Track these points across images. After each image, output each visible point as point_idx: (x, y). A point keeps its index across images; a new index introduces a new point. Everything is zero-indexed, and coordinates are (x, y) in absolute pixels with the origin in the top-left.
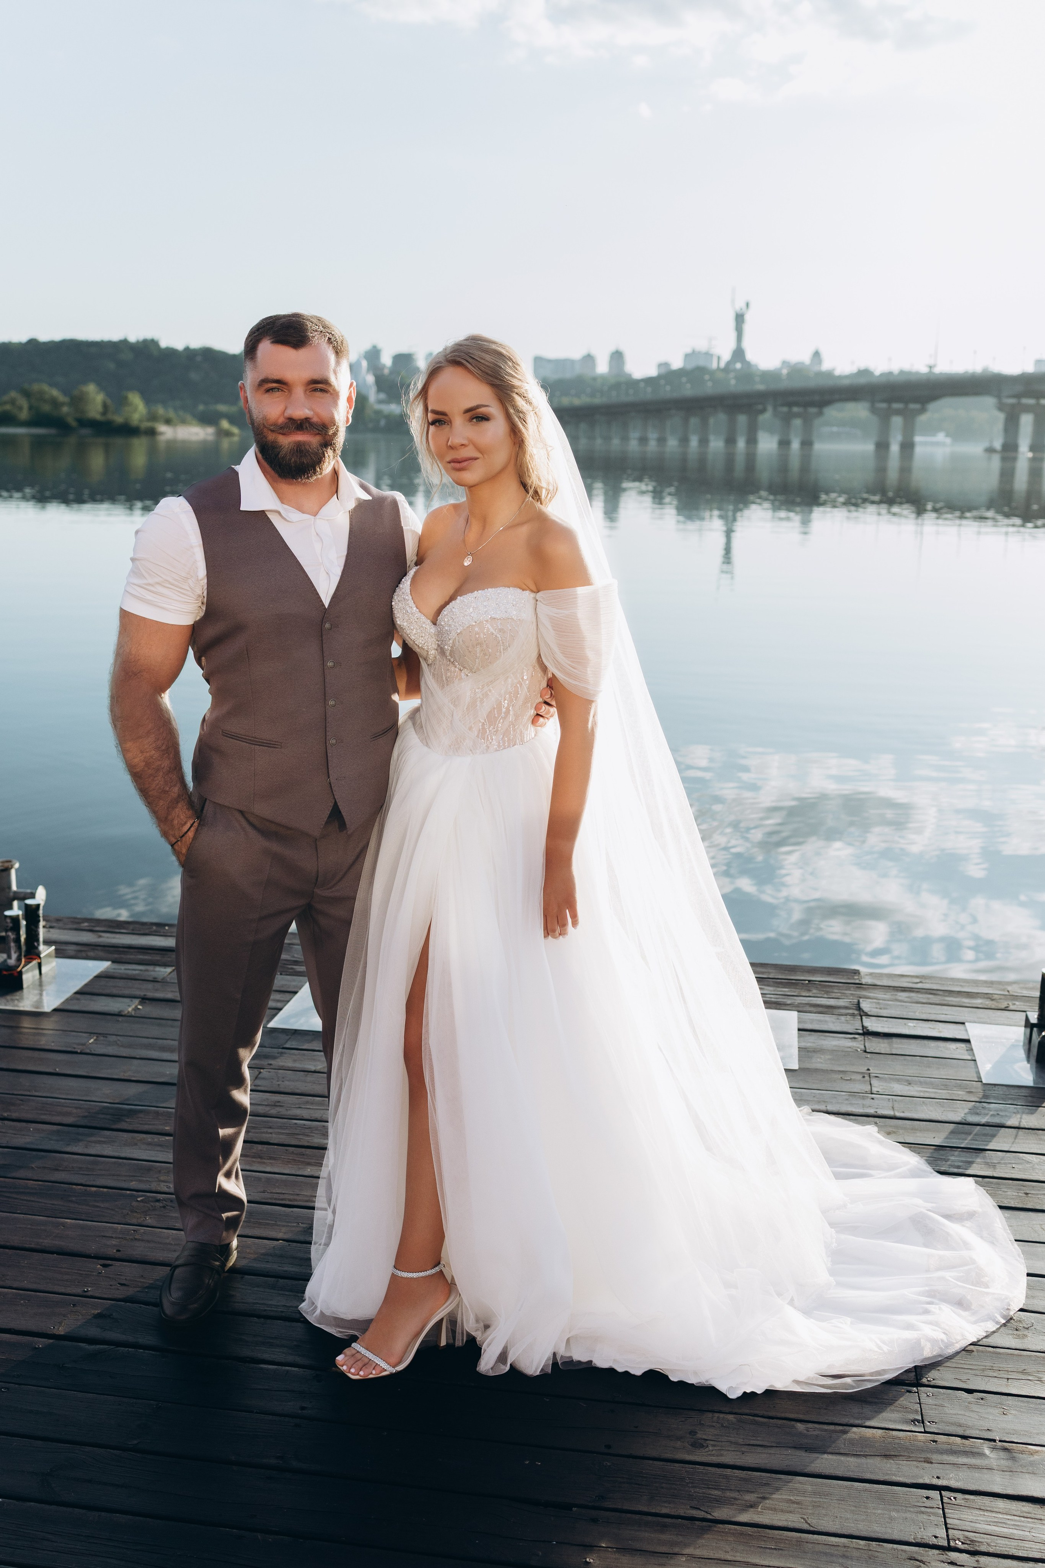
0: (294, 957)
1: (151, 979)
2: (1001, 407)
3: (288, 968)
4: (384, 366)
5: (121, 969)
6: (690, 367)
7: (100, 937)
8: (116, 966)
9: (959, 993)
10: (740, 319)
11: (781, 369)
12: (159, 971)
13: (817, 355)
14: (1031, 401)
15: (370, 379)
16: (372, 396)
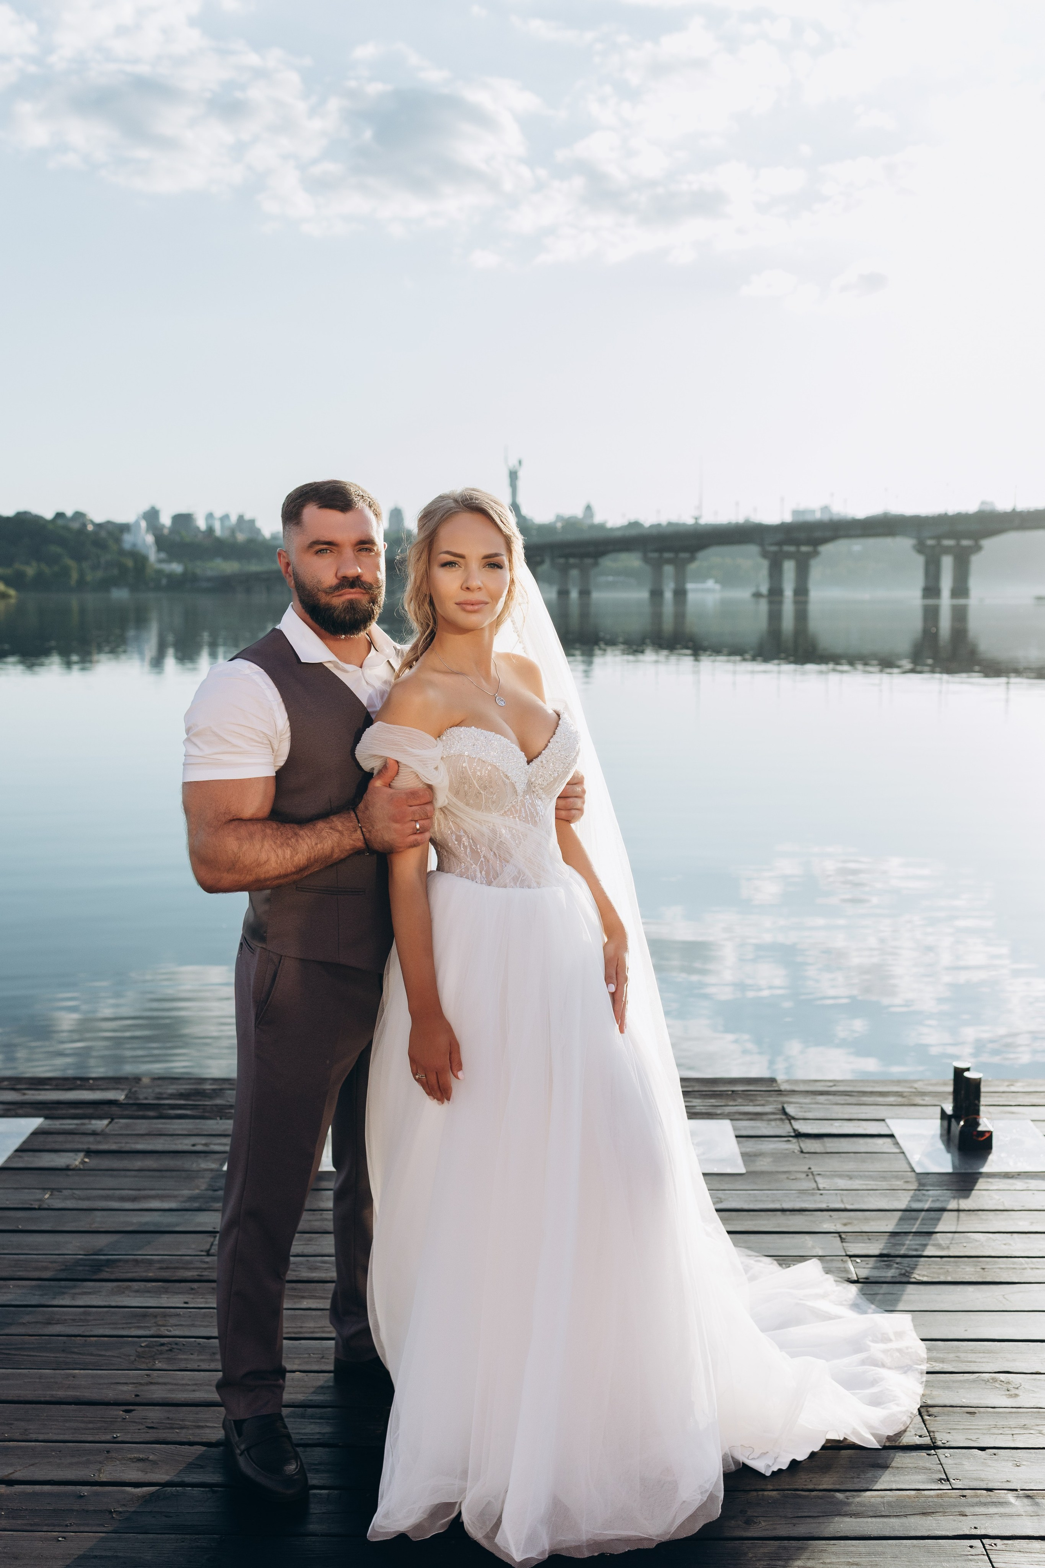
0: (228, 1102)
1: (89, 1132)
2: (765, 555)
3: (227, 1113)
4: (163, 526)
5: (55, 1125)
7: (24, 1094)
8: (49, 1122)
9: (872, 1093)
10: (513, 476)
11: (555, 522)
12: (96, 1124)
13: (588, 508)
14: (792, 549)
15: (150, 539)
16: (153, 555)
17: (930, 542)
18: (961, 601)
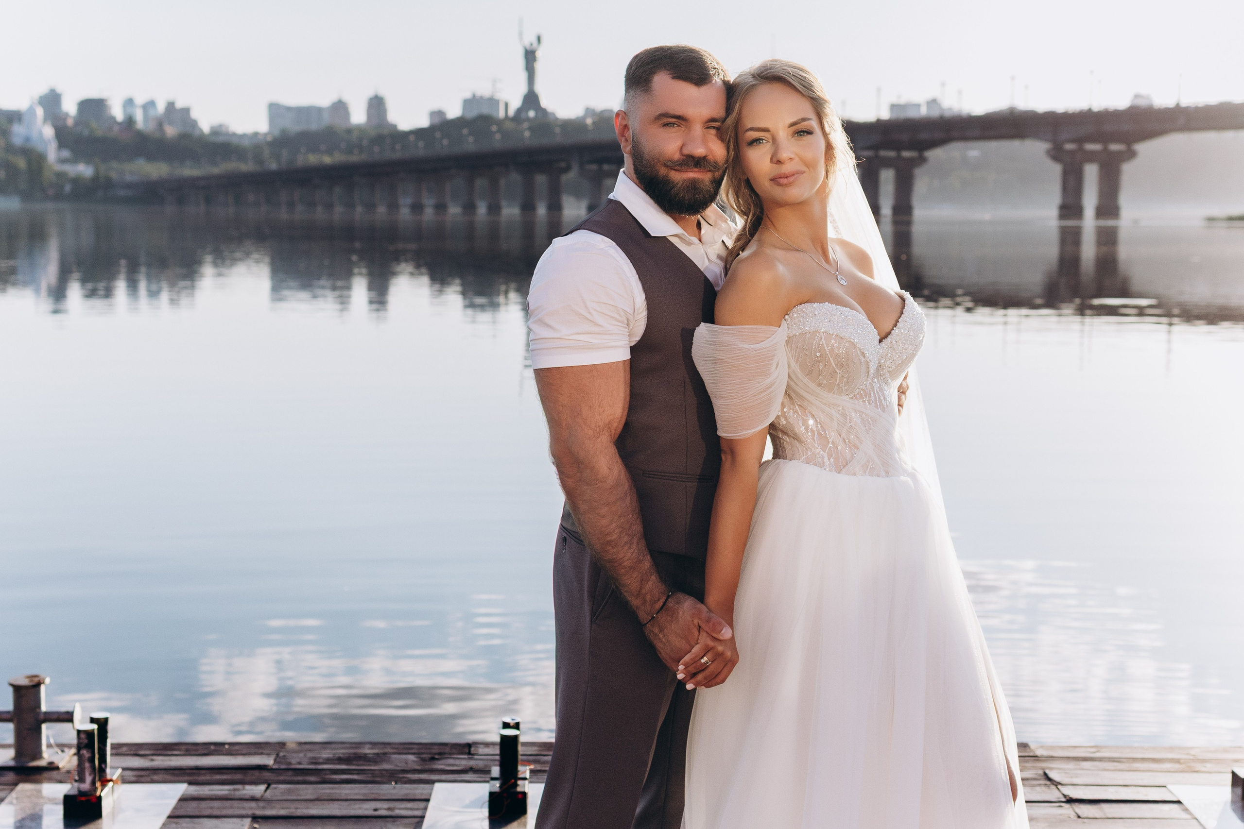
4: (67, 115)
6: (472, 114)
10: (530, 56)
11: (584, 118)
14: (891, 154)
15: (48, 132)
16: (52, 153)
17: (1069, 147)
18: (1110, 223)
